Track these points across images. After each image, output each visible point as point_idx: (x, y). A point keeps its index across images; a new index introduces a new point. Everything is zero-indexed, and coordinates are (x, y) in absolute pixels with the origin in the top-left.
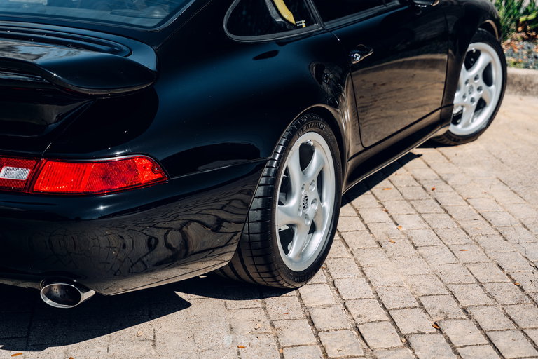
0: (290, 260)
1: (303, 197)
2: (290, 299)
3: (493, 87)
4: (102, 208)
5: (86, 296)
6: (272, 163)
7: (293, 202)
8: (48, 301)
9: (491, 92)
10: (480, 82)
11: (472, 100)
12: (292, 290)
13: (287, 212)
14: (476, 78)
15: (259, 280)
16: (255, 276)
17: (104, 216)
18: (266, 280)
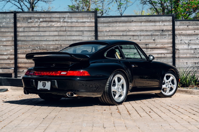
0: (115, 99)
1: (118, 87)
2: (115, 107)
3: (174, 85)
4: (78, 78)
5: (75, 95)
6: (110, 79)
7: (116, 87)
8: (68, 96)
9: (174, 86)
10: (171, 83)
11: (169, 87)
12: (115, 105)
13: (115, 89)
14: (169, 82)
15: (109, 103)
16: (108, 101)
17: (79, 80)
18: (111, 102)
